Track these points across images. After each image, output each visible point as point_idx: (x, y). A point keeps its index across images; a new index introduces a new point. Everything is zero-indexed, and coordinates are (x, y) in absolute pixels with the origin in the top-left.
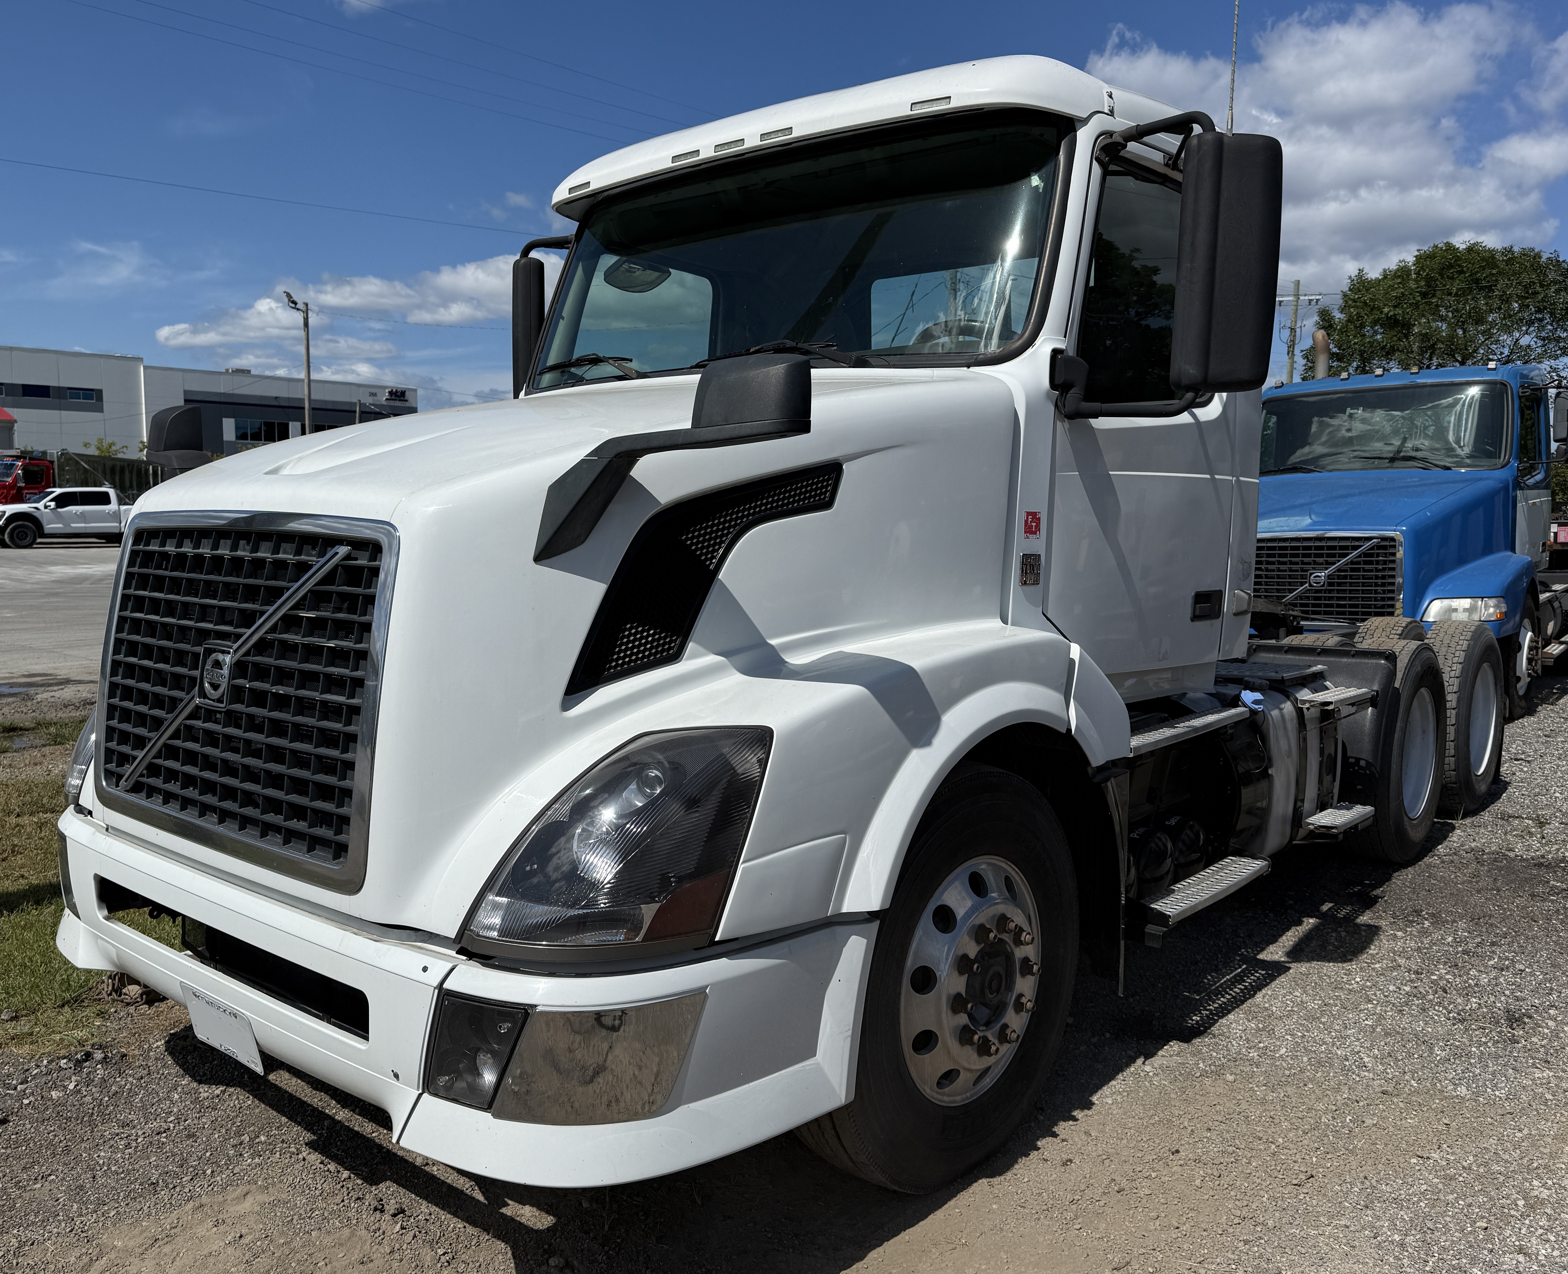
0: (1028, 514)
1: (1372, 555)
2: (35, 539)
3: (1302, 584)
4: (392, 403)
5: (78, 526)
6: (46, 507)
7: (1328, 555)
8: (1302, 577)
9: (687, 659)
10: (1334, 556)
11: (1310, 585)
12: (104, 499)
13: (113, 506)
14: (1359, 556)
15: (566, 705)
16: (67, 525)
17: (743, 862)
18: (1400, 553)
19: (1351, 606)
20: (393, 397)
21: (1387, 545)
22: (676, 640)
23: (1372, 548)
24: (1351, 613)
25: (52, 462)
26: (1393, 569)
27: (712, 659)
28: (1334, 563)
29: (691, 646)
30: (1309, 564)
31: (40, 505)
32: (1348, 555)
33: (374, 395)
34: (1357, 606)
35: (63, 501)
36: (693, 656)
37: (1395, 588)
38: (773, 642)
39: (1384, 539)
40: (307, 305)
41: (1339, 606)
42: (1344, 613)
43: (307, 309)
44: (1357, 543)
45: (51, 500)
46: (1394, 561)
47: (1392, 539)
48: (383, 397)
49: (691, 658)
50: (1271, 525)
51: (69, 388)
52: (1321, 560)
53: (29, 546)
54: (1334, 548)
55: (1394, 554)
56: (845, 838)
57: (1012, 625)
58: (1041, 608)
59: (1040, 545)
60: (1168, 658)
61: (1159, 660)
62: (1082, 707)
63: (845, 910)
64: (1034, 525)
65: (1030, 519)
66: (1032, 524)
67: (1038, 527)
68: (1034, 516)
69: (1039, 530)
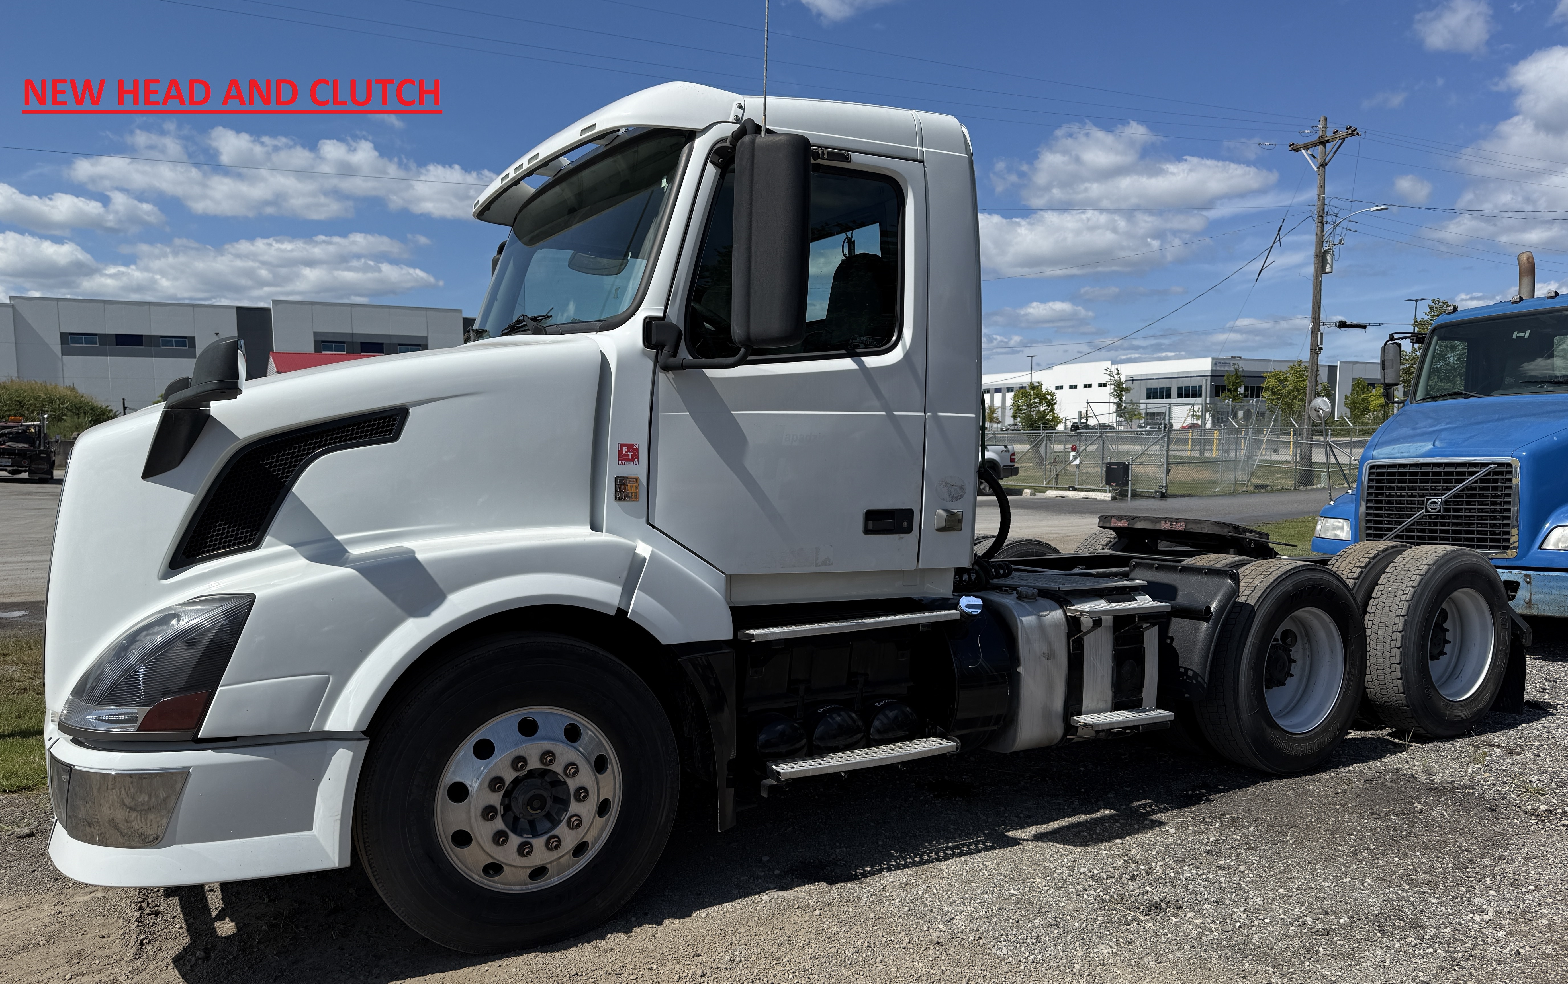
0: (622, 446)
1: (1488, 481)
3: (1419, 509)
7: (1445, 481)
8: (1419, 502)
9: (264, 548)
10: (1450, 481)
11: (1427, 511)
14: (1476, 482)
15: (165, 576)
17: (221, 686)
18: (1516, 481)
19: (1467, 532)
21: (1504, 470)
22: (255, 534)
23: (1488, 474)
24: (1467, 539)
26: (1509, 495)
27: (286, 548)
28: (1451, 489)
29: (268, 539)
30: (1427, 489)
32: (1464, 480)
34: (1472, 532)
36: (270, 545)
37: (1511, 515)
38: (338, 538)
39: (1500, 465)
41: (1455, 532)
42: (1459, 539)
44: (1474, 469)
46: (1510, 487)
47: (1509, 465)
49: (266, 547)
50: (1393, 452)
52: (1438, 485)
54: (1451, 473)
55: (1510, 480)
56: (329, 678)
57: (607, 532)
58: (644, 519)
59: (638, 469)
60: (832, 564)
61: (817, 565)
62: (651, 596)
63: (327, 728)
64: (630, 454)
65: (625, 449)
66: (628, 453)
67: (636, 456)
68: (630, 447)
69: (637, 458)
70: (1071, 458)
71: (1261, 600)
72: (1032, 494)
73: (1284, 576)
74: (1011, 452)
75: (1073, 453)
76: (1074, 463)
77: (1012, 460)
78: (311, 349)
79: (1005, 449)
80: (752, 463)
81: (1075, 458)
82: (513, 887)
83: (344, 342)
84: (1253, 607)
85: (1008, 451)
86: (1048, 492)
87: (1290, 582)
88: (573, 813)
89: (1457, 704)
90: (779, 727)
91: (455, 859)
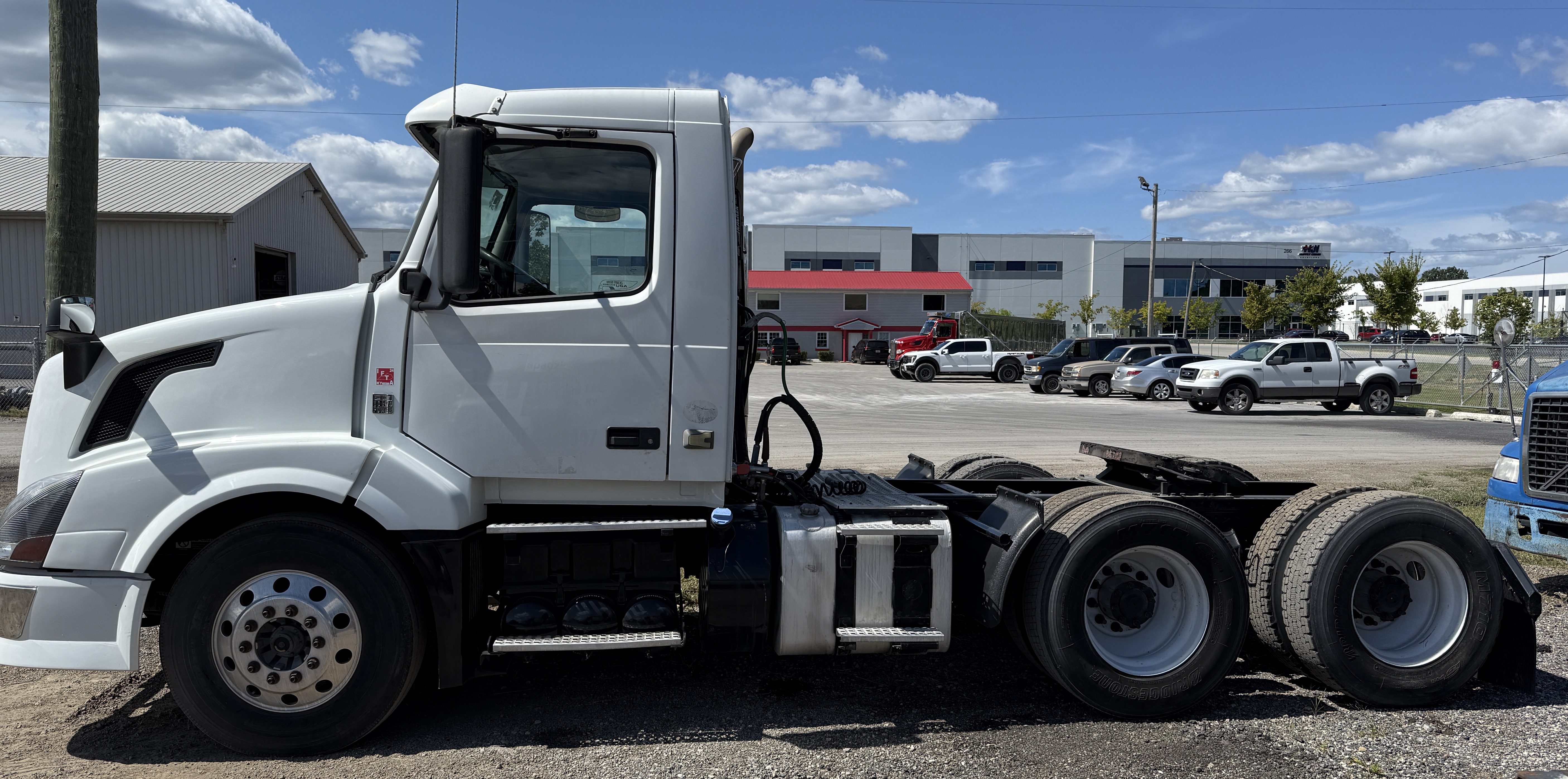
0: (380, 370)
2: (933, 376)
4: (1305, 257)
5: (963, 367)
6: (942, 353)
9: (130, 439)
12: (981, 347)
13: (988, 352)
15: (74, 456)
16: (955, 366)
17: (57, 533)
20: (1307, 252)
22: (125, 429)
25: (957, 320)
29: (133, 433)
31: (939, 352)
33: (1290, 251)
35: (953, 349)
38: (173, 434)
40: (1157, 185)
43: (1157, 189)
45: (946, 348)
48: (1297, 254)
51: (1039, 262)
53: (930, 381)
56: (126, 533)
57: (363, 437)
58: (398, 429)
59: (394, 389)
60: (575, 473)
61: (560, 473)
62: (380, 490)
63: (122, 570)
64: (387, 376)
65: (382, 373)
66: (385, 376)
67: (391, 378)
68: (387, 371)
69: (393, 380)
70: (1493, 375)
71: (1078, 533)
72: (1436, 415)
73: (1112, 511)
74: (1412, 367)
75: (1495, 370)
76: (1496, 382)
77: (1414, 376)
78: (781, 267)
79: (1403, 364)
80: (493, 385)
81: (1497, 376)
82: (273, 708)
83: (809, 260)
84: (1068, 540)
85: (1408, 366)
86: (1454, 413)
87: (1119, 517)
88: (312, 656)
89: (1403, 670)
90: (542, 610)
91: (227, 679)
